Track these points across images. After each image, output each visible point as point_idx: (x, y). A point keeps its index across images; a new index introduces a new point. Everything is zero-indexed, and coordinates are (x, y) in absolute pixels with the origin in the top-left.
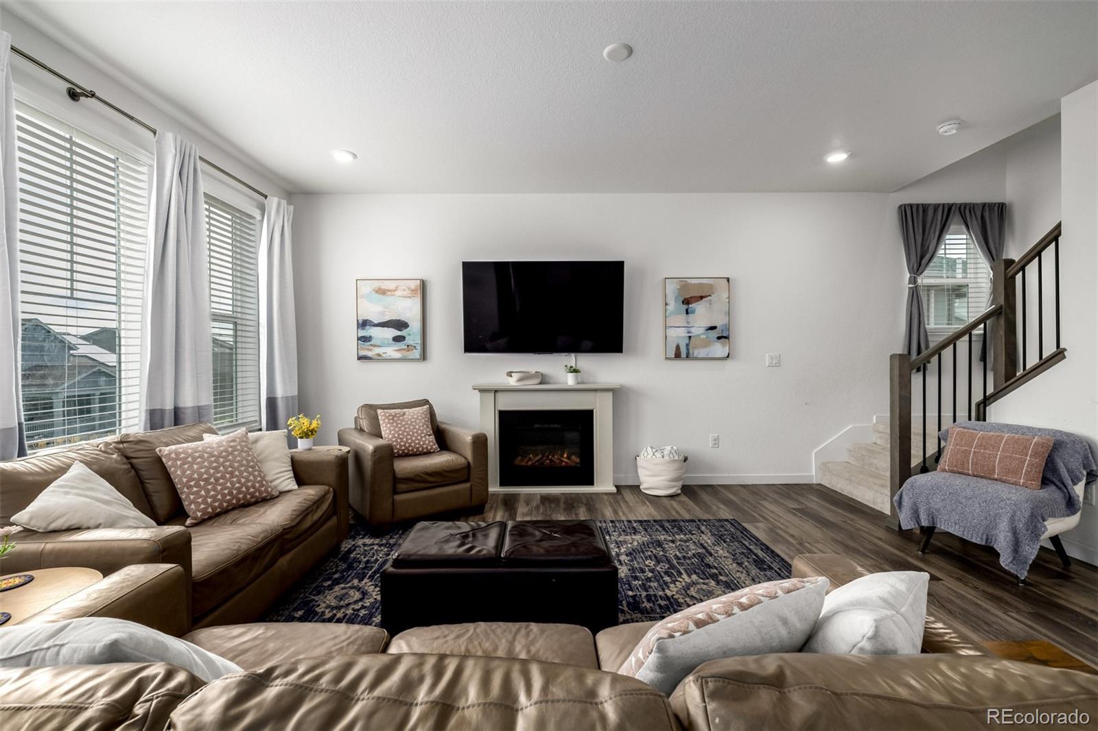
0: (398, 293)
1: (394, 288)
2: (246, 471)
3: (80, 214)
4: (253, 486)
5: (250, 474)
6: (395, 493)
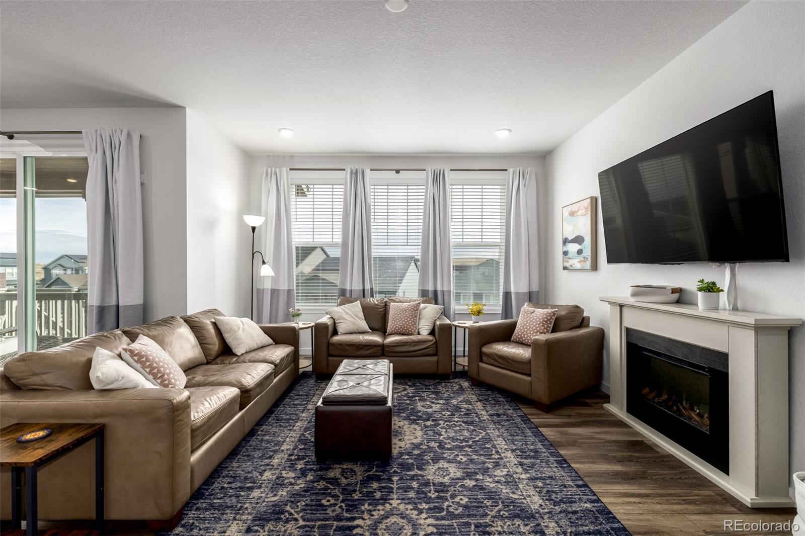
0: (580, 213)
1: (577, 209)
2: (407, 319)
3: (379, 211)
4: (406, 327)
5: (408, 321)
6: (482, 361)
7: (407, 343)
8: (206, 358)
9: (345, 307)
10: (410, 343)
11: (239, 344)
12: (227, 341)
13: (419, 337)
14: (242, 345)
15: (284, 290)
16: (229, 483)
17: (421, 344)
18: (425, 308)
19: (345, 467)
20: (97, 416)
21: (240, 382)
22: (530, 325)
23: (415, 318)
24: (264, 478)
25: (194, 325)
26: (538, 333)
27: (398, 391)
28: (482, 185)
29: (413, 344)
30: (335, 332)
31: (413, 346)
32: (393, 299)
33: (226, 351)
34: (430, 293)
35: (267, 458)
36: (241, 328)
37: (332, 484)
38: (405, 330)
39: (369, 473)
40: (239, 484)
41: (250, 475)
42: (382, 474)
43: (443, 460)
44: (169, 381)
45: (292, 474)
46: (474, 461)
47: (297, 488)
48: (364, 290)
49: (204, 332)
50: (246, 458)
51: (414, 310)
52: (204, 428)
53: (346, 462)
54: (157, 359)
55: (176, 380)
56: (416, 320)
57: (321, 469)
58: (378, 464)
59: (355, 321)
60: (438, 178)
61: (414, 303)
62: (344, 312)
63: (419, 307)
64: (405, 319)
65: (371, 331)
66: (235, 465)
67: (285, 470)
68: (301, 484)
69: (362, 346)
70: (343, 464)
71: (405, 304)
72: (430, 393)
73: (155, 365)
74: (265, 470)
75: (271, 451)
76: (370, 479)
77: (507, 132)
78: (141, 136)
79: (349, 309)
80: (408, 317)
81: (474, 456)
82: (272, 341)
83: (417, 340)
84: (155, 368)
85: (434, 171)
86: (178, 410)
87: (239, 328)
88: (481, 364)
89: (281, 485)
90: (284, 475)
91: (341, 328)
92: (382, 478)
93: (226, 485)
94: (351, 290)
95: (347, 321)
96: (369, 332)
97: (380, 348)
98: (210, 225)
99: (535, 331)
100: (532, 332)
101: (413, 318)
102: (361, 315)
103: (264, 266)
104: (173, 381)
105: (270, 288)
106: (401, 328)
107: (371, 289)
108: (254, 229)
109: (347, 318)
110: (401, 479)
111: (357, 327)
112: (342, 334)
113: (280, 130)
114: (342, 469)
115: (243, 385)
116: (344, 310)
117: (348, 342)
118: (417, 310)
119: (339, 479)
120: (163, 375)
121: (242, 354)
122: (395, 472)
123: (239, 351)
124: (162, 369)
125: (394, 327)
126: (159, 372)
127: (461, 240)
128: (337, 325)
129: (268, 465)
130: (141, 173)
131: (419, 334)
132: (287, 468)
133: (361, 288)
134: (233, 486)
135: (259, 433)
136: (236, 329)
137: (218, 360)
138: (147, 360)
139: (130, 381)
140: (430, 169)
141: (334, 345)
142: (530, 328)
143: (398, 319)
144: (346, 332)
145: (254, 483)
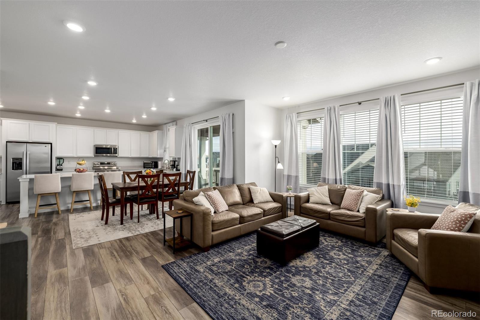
6: (394, 239)
7: (344, 215)
8: (243, 202)
9: (318, 188)
10: (347, 215)
11: (256, 199)
12: (253, 197)
13: (358, 214)
14: (257, 199)
15: (294, 176)
16: (228, 248)
17: (353, 218)
18: (366, 195)
19: (265, 260)
20: (191, 211)
21: (241, 213)
22: (445, 222)
23: (358, 201)
24: (238, 251)
25: (240, 188)
26: (449, 229)
27: (333, 242)
28: (441, 100)
29: (348, 217)
30: (308, 201)
31: (348, 218)
32: (351, 187)
33: (251, 201)
34: (383, 184)
35: (244, 246)
36: (259, 192)
37: (254, 263)
38: (350, 207)
39: (271, 266)
40: (229, 249)
41: (235, 248)
42: (275, 268)
43: (309, 277)
44: (217, 206)
45: (246, 254)
46: (325, 286)
47: (243, 258)
48: (336, 179)
49: (244, 191)
50: (239, 243)
51: (358, 196)
52: (218, 224)
53: (268, 258)
54: (214, 198)
55: (219, 207)
56: (358, 202)
57: (256, 257)
58: (278, 265)
59: (321, 197)
60: (389, 103)
61: (359, 191)
62: (315, 191)
63: (362, 194)
64: (351, 200)
65: (331, 204)
66: (234, 243)
67: (246, 251)
68: (246, 258)
69: (317, 211)
70: (265, 259)
71: (354, 191)
72: (349, 249)
73: (213, 200)
74: (240, 249)
75: (248, 244)
76: (269, 268)
77: (438, 60)
78: (233, 114)
79: (319, 190)
80: (353, 200)
81: (329, 284)
82: (272, 200)
83: (351, 215)
84: (213, 201)
85: (386, 98)
86: (205, 215)
87: (258, 192)
88: (393, 241)
89: (240, 255)
90: (244, 253)
91: (311, 200)
92: (273, 270)
93: (226, 248)
94: (329, 179)
95: (316, 196)
96: (330, 205)
97: (327, 215)
98: (257, 146)
99: (447, 227)
100: (444, 228)
101: (355, 200)
102: (327, 194)
103: (279, 164)
104: (218, 206)
105: (287, 174)
106: (348, 205)
107: (340, 179)
108: (276, 146)
109: (316, 194)
110: (280, 274)
111: (321, 201)
112: (311, 203)
113: (283, 98)
114: (264, 260)
115: (241, 214)
116: (316, 190)
117: (310, 207)
118: (360, 196)
119: (258, 262)
120: (215, 204)
121: (257, 203)
122: (282, 271)
123: (255, 202)
124: (215, 202)
125: (344, 204)
126: (214, 202)
127: (419, 147)
128: (310, 198)
129: (242, 248)
130: (233, 128)
131: (358, 211)
132: (247, 251)
133: (334, 178)
134: (228, 249)
135: (251, 237)
136: (257, 192)
137: (247, 204)
138: (211, 198)
139: (201, 203)
140: (382, 97)
141: (303, 207)
142: (444, 224)
143: (347, 200)
144: (314, 202)
145: (233, 251)
